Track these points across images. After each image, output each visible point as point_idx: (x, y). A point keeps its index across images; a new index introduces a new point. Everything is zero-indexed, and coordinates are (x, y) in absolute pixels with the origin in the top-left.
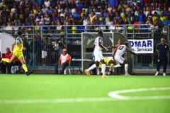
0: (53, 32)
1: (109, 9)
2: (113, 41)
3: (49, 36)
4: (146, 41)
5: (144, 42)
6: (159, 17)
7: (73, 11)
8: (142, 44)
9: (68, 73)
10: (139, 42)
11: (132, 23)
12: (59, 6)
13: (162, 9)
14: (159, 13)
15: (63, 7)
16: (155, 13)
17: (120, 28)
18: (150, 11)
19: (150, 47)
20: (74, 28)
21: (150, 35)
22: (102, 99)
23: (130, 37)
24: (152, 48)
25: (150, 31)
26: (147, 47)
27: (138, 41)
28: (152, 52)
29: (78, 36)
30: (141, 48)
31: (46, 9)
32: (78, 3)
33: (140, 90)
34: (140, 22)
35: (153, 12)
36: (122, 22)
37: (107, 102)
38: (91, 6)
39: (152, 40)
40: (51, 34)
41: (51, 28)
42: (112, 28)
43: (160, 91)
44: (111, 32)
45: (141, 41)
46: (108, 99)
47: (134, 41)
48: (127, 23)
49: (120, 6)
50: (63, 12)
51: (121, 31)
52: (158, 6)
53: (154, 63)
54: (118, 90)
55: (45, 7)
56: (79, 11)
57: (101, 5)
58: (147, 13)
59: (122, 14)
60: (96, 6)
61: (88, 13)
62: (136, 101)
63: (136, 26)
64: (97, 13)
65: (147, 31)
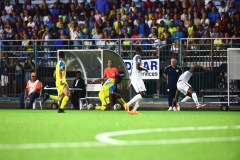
0: (17, 49)
1: (97, 17)
2: (102, 62)
3: (12, 55)
4: (149, 61)
5: (146, 63)
6: (167, 27)
7: (46, 18)
9: (38, 108)
11: (129, 36)
12: (26, 12)
13: (171, 17)
14: (167, 22)
15: (31, 13)
16: (162, 22)
17: (112, 44)
18: (155, 20)
19: (154, 71)
21: (155, 54)
22: (87, 144)
23: (126, 56)
24: (158, 71)
25: (155, 48)
26: (150, 71)
28: (157, 77)
29: (52, 54)
31: (8, 17)
32: (53, 8)
33: (141, 131)
34: (141, 35)
35: (159, 21)
36: (115, 35)
37: (95, 148)
38: (71, 12)
39: (158, 60)
40: (14, 52)
41: (15, 43)
42: (101, 43)
43: (169, 132)
44: (99, 49)
45: (143, 61)
46: (95, 144)
48: (122, 36)
49: (112, 13)
50: (32, 21)
51: (113, 48)
52: (166, 13)
53: (160, 93)
54: (109, 131)
55: (6, 14)
56: (54, 19)
57: (86, 10)
58: (150, 23)
59: (116, 24)
60: (78, 12)
61: (67, 22)
62: (135, 146)
63: (135, 41)
64: (80, 22)
65: (151, 48)
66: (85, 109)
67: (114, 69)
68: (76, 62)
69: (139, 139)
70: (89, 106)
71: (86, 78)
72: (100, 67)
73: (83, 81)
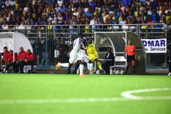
0: (66, 31)
1: (123, 9)
2: (126, 41)
3: (62, 35)
4: (159, 40)
5: (157, 41)
7: (86, 10)
8: (155, 43)
10: (153, 42)
11: (145, 22)
12: (72, 5)
15: (76, 6)
16: (169, 12)
17: (133, 28)
18: (164, 10)
19: (163, 47)
20: (87, 27)
21: (164, 35)
22: (114, 99)
23: (143, 36)
24: (166, 47)
25: (163, 31)
26: (160, 47)
27: (151, 40)
28: (165, 52)
29: (91, 35)
30: (154, 47)
31: (59, 8)
32: (91, 2)
33: (153, 90)
34: (153, 22)
35: (166, 12)
36: (135, 22)
37: (120, 102)
38: (104, 5)
39: (165, 39)
40: (64, 34)
41: (64, 27)
42: (125, 27)
44: (124, 32)
45: (155, 40)
46: (120, 99)
47: (147, 40)
48: (140, 22)
50: (76, 11)
51: (134, 30)
53: (167, 63)
54: (130, 89)
55: (58, 6)
56: (92, 10)
57: (114, 4)
58: (160, 12)
59: (136, 13)
60: (109, 5)
61: (101, 12)
62: (149, 101)
63: (149, 26)
64: (111, 12)
65: (161, 30)
66: (114, 74)
67: (133, 46)
68: (108, 41)
69: (152, 96)
70: (117, 72)
71: (114, 52)
72: (124, 44)
73: (113, 54)
